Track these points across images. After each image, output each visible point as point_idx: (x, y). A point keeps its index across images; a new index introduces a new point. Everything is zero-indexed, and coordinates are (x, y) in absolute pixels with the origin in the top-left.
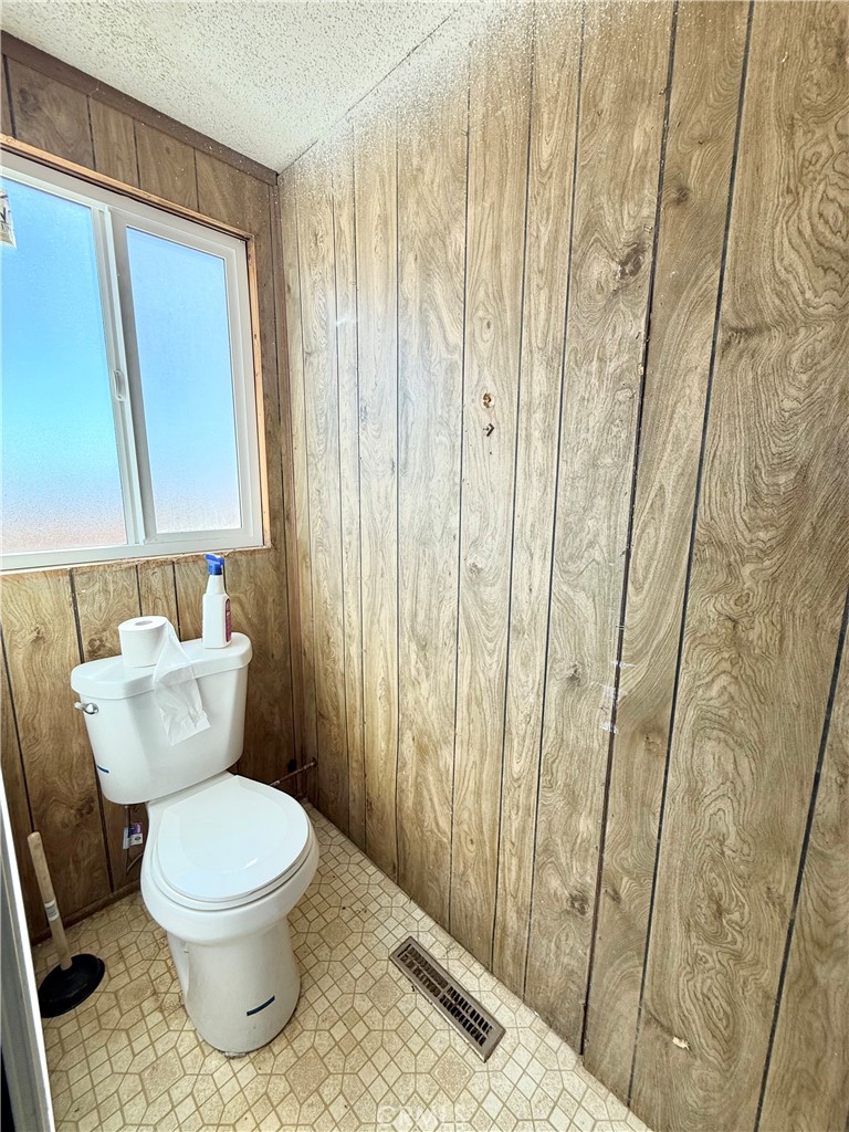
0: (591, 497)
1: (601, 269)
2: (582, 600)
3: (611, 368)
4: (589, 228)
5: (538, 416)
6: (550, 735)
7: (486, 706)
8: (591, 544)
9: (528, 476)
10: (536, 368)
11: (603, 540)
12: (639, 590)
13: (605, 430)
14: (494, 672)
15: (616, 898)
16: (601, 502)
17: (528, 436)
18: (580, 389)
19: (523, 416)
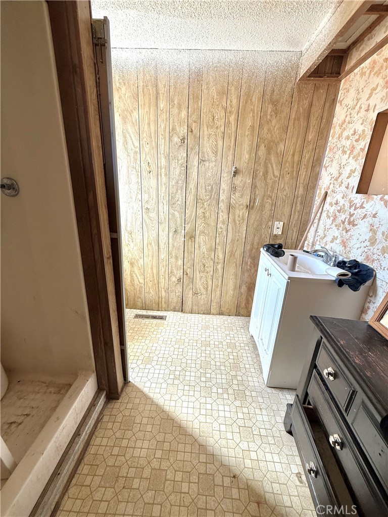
0: (177, 190)
1: (176, 139)
2: (176, 213)
3: (180, 162)
4: (173, 129)
5: (163, 170)
6: (171, 246)
7: (153, 244)
8: (178, 200)
9: (161, 185)
10: (162, 158)
11: (180, 199)
12: (188, 209)
13: (179, 176)
14: (155, 235)
15: (187, 274)
16: (179, 191)
17: (161, 175)
18: (173, 165)
19: (159, 170)
